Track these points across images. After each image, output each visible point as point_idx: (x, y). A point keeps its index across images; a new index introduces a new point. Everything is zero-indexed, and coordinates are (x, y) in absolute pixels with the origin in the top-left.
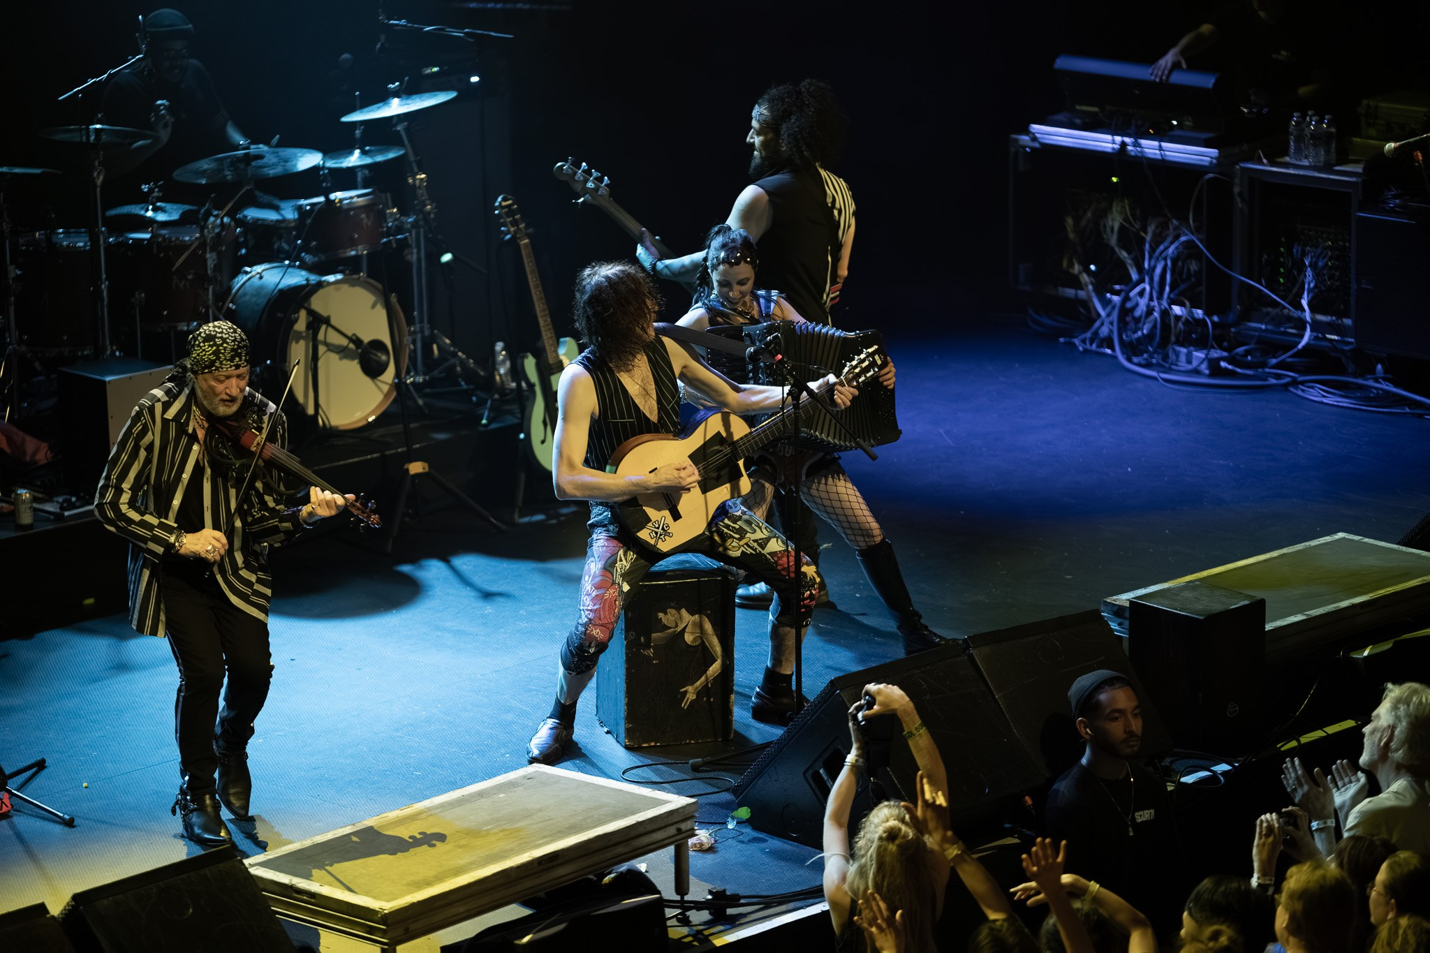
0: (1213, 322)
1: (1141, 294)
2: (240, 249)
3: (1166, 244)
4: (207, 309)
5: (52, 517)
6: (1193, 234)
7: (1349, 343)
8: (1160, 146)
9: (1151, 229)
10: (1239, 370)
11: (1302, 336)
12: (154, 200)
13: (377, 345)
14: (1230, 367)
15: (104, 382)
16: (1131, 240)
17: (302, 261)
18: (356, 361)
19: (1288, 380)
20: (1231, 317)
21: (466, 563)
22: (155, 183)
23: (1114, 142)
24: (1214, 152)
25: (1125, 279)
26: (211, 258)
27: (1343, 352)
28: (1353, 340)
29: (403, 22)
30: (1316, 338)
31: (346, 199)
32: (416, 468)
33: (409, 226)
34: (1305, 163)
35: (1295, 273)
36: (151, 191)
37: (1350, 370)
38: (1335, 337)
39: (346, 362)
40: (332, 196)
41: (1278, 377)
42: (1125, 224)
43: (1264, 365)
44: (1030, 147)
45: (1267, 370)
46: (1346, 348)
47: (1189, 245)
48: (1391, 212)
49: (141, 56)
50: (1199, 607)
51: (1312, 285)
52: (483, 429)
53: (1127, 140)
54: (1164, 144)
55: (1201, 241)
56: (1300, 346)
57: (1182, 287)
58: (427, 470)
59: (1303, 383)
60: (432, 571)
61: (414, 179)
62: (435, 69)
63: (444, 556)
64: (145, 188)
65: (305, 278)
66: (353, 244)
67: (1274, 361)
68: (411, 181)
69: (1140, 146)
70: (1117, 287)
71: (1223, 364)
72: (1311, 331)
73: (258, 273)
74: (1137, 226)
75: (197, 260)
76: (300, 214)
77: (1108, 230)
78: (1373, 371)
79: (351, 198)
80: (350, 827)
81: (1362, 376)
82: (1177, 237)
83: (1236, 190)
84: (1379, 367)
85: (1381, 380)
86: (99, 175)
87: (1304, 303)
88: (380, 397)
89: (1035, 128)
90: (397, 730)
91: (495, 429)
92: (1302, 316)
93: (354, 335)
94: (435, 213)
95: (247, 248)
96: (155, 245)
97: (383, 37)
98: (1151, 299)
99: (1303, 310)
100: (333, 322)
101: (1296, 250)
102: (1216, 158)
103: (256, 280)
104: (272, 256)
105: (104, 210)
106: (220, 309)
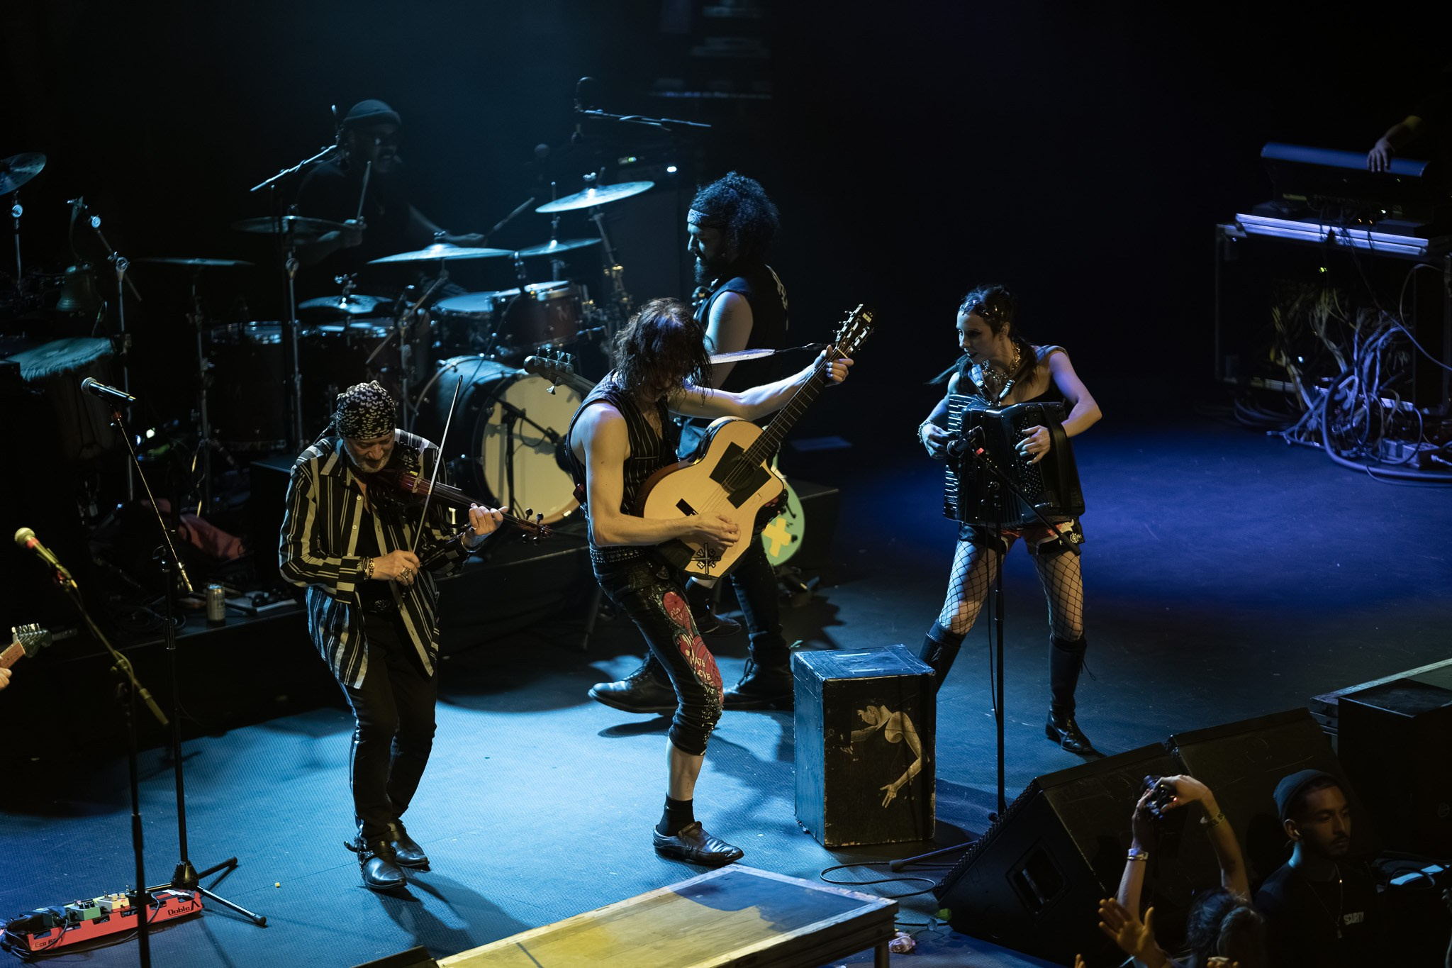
0: (1423, 415)
1: (1350, 386)
2: (433, 342)
3: (1375, 335)
5: (244, 613)
6: (1403, 325)
8: (1369, 235)
9: (1359, 321)
10: (1450, 464)
12: (348, 292)
14: (1441, 461)
16: (1339, 331)
17: (497, 353)
18: (552, 455)
20: (1442, 410)
22: (349, 275)
23: (1321, 232)
24: (1424, 242)
25: (1334, 371)
29: (599, 112)
31: (542, 291)
36: (345, 283)
39: (542, 456)
40: (528, 288)
42: (1333, 315)
44: (1237, 238)
47: (1399, 336)
49: (335, 146)
50: (1410, 706)
53: (1335, 229)
54: (1372, 234)
55: (1411, 332)
57: (1392, 379)
61: (611, 271)
62: (632, 159)
64: (339, 280)
65: (500, 371)
66: (549, 336)
68: (607, 272)
69: (1348, 235)
70: (1326, 379)
71: (1434, 458)
73: (453, 366)
74: (1346, 318)
76: (495, 307)
77: (1317, 321)
79: (547, 290)
82: (1387, 328)
83: (1447, 280)
89: (1242, 217)
90: (593, 829)
93: (550, 428)
95: (441, 341)
96: (348, 339)
97: (578, 126)
98: (1360, 391)
100: (528, 416)
102: (1425, 248)
103: (450, 374)
104: (467, 349)
105: (298, 302)
106: (414, 403)
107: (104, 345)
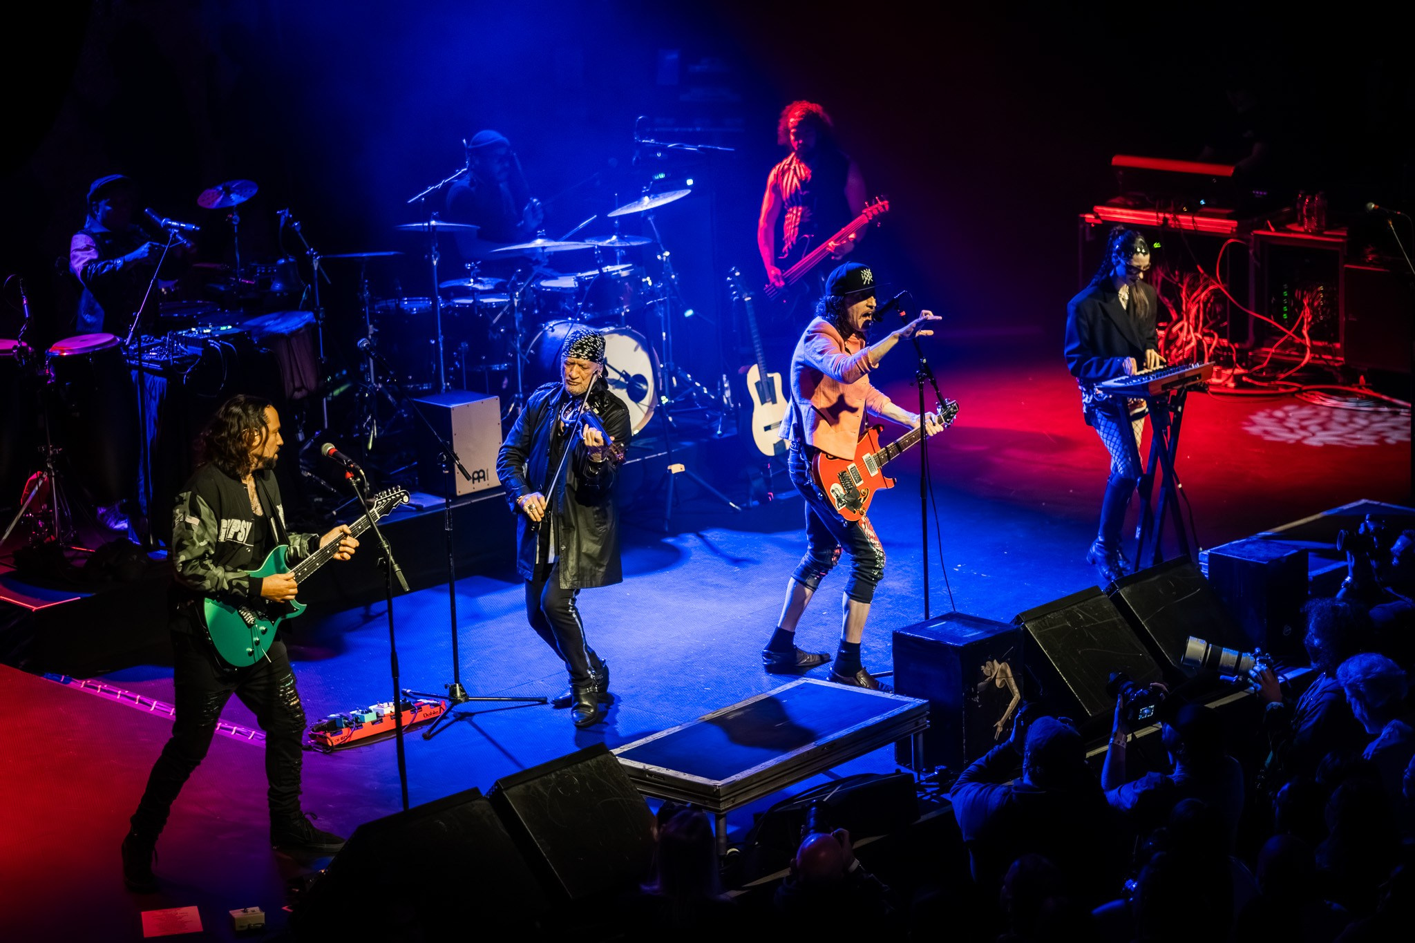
0: (1236, 349)
1: (1181, 329)
2: (533, 310)
3: (1198, 292)
4: (515, 354)
5: (414, 508)
6: (1218, 282)
7: (1338, 361)
8: (1193, 220)
9: (1186, 280)
10: (1257, 383)
11: (1304, 357)
12: (475, 275)
13: (641, 378)
14: (1250, 381)
15: (450, 409)
17: (582, 317)
18: (625, 390)
19: (1295, 389)
20: (1248, 345)
21: (714, 535)
22: (475, 263)
23: (1158, 218)
24: (1234, 223)
25: (1168, 319)
26: (519, 316)
27: (1334, 367)
28: (1342, 359)
29: (652, 141)
30: (1313, 358)
31: (614, 272)
32: (677, 468)
33: (659, 291)
34: (1302, 229)
35: (1296, 310)
36: (472, 268)
37: (1339, 381)
38: (1329, 357)
40: (605, 270)
41: (1286, 387)
42: (1166, 278)
43: (1275, 379)
44: (1094, 224)
45: (1278, 382)
46: (1336, 365)
47: (1216, 293)
48: (1370, 263)
49: (466, 169)
50: (1261, 555)
51: (1309, 319)
52: (717, 437)
53: (1167, 216)
54: (1196, 219)
55: (1226, 289)
56: (1302, 364)
57: (1211, 323)
58: (684, 470)
59: (1306, 391)
60: (690, 542)
61: (662, 256)
62: (662, 176)
63: (697, 530)
64: (469, 266)
66: (620, 304)
67: (1282, 376)
68: (659, 257)
69: (1178, 220)
71: (1244, 379)
72: (1311, 353)
73: (551, 327)
75: (507, 320)
76: (579, 284)
78: (1357, 381)
79: (618, 271)
80: (678, 727)
81: (1349, 385)
82: (1205, 287)
83: (1251, 252)
84: (1362, 378)
85: (1363, 388)
86: (435, 258)
87: (1305, 332)
88: (642, 416)
89: (1098, 209)
90: (686, 658)
91: (727, 438)
92: (1302, 341)
93: (624, 371)
94: (678, 281)
95: (539, 309)
96: (476, 309)
97: (638, 152)
98: (1189, 332)
99: (1303, 337)
100: (608, 362)
101: (1297, 294)
102: (1235, 228)
103: (551, 334)
104: (561, 315)
105: (440, 281)
106: (524, 353)
107: (308, 316)
